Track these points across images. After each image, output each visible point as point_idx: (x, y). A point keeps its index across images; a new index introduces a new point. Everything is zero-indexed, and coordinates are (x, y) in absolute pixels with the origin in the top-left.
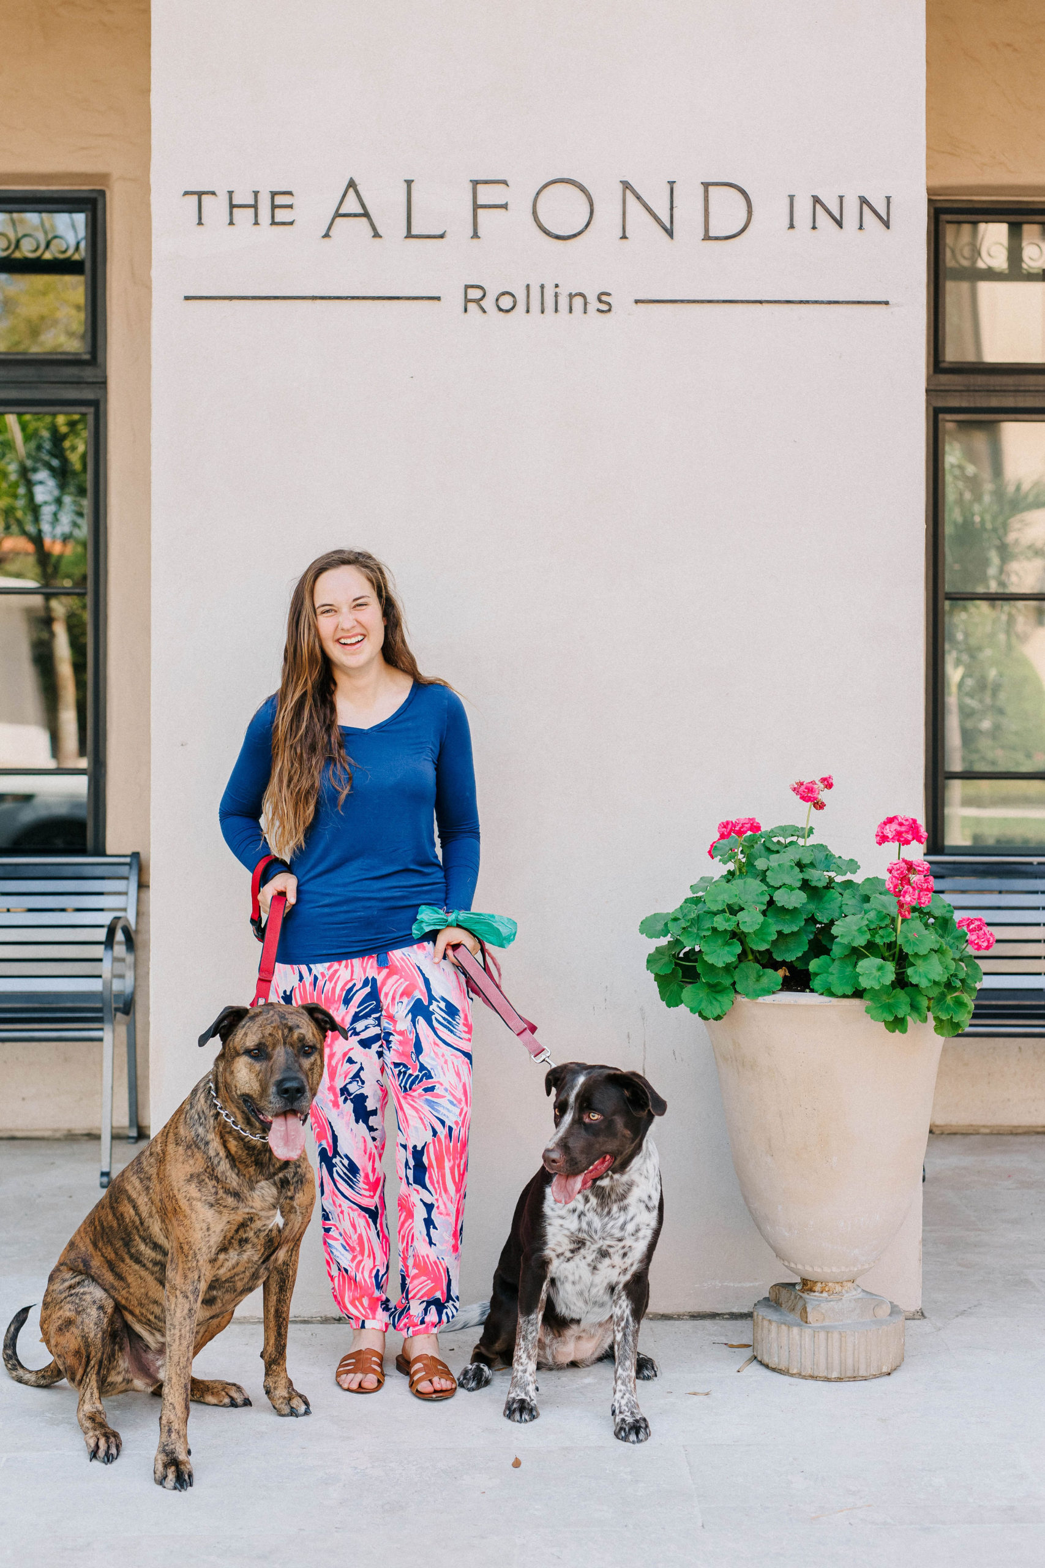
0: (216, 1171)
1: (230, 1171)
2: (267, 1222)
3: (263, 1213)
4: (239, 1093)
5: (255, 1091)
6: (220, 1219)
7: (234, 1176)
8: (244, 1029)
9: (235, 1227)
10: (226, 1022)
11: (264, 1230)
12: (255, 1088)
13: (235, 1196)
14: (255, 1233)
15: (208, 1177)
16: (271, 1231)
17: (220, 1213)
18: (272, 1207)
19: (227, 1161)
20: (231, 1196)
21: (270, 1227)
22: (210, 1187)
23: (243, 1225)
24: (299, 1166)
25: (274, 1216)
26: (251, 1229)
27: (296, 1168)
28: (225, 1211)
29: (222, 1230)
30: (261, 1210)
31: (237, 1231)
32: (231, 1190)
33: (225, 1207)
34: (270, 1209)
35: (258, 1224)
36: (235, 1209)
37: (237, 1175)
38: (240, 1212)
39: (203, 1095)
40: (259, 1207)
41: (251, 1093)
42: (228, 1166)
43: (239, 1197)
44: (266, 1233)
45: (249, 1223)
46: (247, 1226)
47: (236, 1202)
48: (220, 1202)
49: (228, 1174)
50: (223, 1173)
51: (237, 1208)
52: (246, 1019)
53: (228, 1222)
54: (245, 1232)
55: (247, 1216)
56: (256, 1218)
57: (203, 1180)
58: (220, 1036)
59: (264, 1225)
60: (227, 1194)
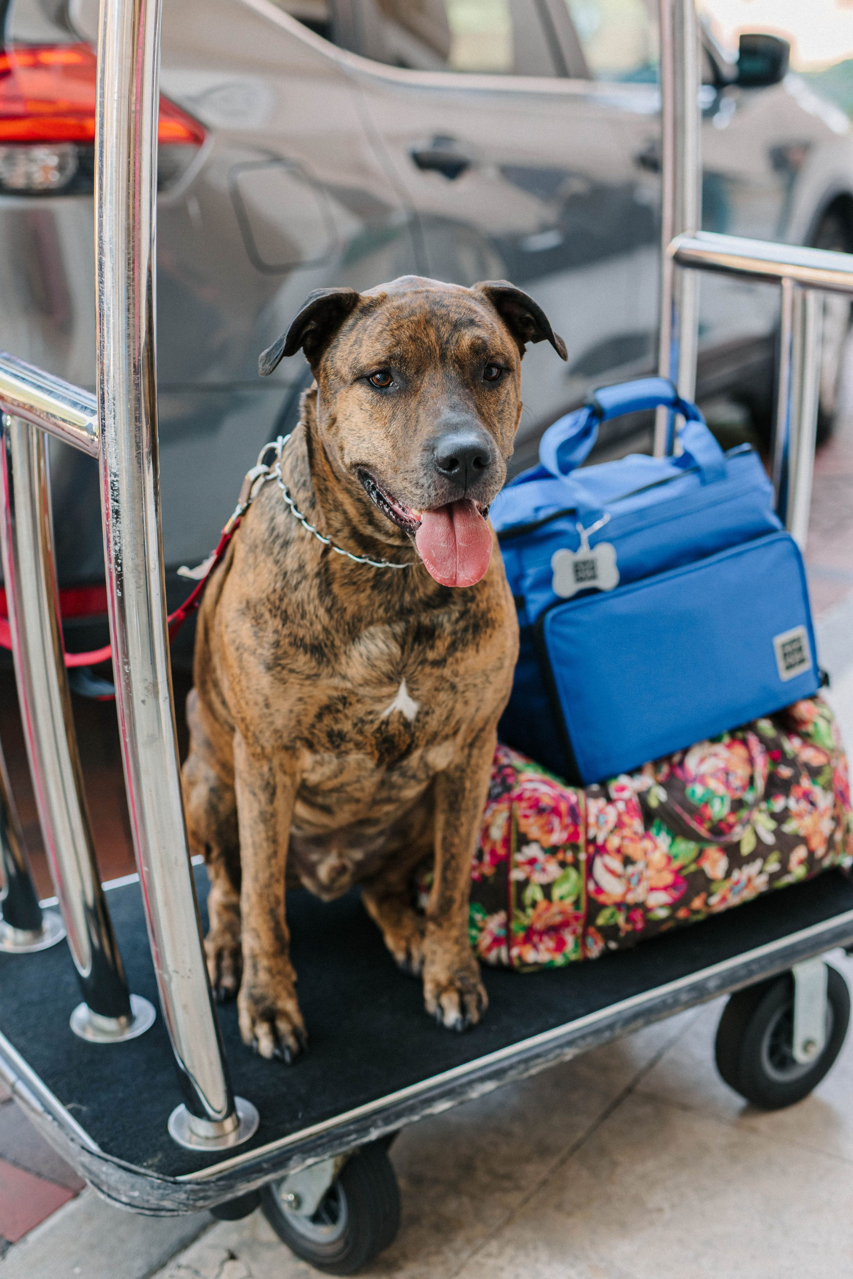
0: (286, 600)
1: (317, 602)
2: (378, 707)
3: (362, 691)
4: (347, 461)
5: (381, 457)
6: (285, 691)
7: (321, 612)
8: (354, 333)
9: (313, 710)
10: (312, 326)
11: (372, 722)
12: (382, 450)
13: (312, 653)
14: (355, 725)
15: (270, 611)
16: (386, 723)
17: (284, 682)
18: (386, 680)
19: (316, 582)
20: (306, 652)
21: (385, 714)
22: (270, 630)
23: (327, 710)
24: (473, 599)
25: (392, 696)
26: (347, 717)
27: (465, 603)
28: (292, 678)
29: (291, 711)
30: (361, 685)
31: (319, 716)
32: (308, 640)
33: (292, 671)
34: (380, 683)
35: (359, 710)
36: (313, 677)
37: (329, 611)
38: (324, 682)
39: (290, 460)
40: (358, 679)
41: (372, 460)
42: (314, 592)
43: (323, 655)
44: (376, 725)
45: (340, 707)
46: (338, 711)
47: (314, 664)
48: (282, 662)
49: (310, 608)
50: (300, 605)
51: (317, 675)
52: (356, 312)
53: (300, 699)
54: (336, 721)
55: (335, 694)
56: (353, 699)
57: (262, 615)
58: (305, 352)
59: (370, 713)
60: (298, 647)
